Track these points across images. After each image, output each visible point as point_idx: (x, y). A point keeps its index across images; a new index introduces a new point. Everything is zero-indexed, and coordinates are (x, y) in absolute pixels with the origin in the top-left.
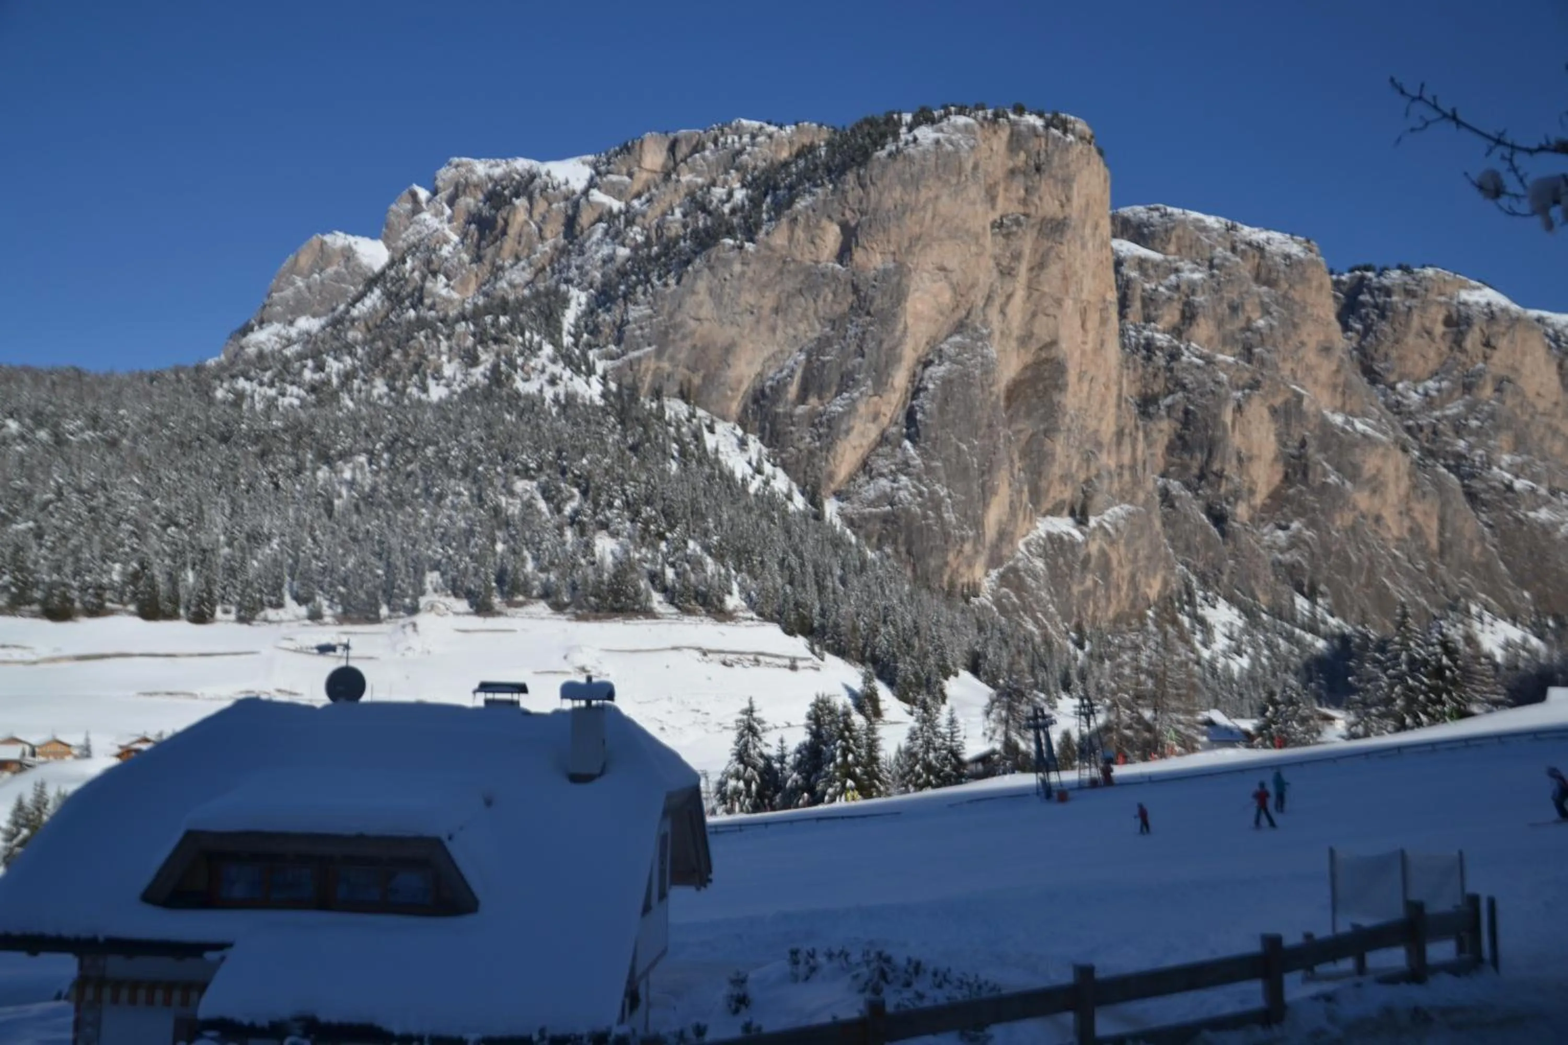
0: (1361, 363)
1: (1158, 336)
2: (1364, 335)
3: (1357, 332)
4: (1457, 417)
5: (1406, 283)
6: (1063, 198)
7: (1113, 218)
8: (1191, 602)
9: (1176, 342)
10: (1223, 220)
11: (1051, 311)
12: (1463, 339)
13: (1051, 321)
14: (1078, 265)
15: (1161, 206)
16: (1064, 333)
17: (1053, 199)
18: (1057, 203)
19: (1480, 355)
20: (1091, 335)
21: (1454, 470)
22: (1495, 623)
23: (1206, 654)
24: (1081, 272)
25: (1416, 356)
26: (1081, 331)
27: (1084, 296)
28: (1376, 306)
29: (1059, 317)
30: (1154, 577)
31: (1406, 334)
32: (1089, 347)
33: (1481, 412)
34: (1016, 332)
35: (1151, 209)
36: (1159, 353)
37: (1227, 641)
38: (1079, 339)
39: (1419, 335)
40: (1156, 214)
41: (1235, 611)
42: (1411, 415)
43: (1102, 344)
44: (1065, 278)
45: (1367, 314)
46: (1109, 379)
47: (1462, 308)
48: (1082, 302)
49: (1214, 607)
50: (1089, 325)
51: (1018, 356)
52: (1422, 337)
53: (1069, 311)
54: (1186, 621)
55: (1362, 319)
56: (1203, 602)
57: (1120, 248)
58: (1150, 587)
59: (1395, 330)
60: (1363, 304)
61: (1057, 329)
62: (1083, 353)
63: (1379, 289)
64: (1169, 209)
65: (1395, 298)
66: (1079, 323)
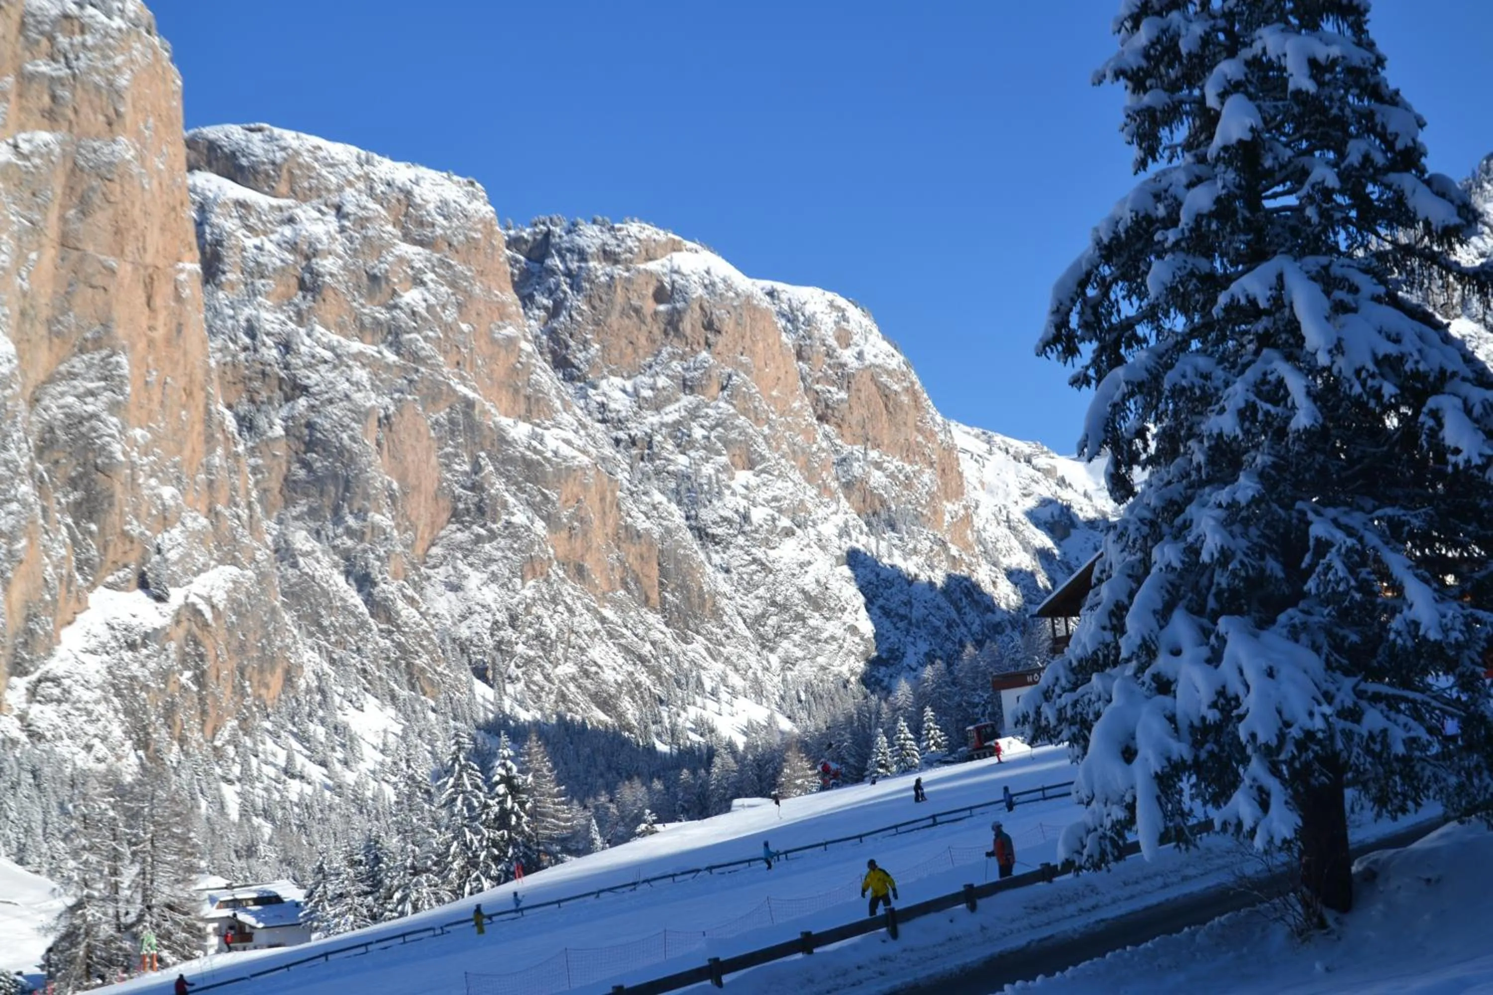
0: (553, 352)
1: (264, 315)
2: (554, 313)
3: (546, 308)
4: (676, 426)
5: (605, 244)
6: (111, 112)
7: (191, 144)
8: (325, 702)
9: (292, 326)
10: (354, 150)
11: (98, 280)
12: (681, 320)
13: (100, 296)
14: (136, 212)
15: (265, 125)
16: (120, 313)
17: (95, 113)
18: (101, 118)
19: (702, 342)
20: (162, 316)
21: (677, 496)
22: (735, 702)
23: (350, 778)
24: (142, 223)
25: (623, 343)
26: (146, 310)
27: (149, 259)
28: (569, 273)
29: (112, 290)
30: (273, 671)
31: (608, 314)
32: (160, 333)
33: (707, 416)
34: (45, 312)
35: (251, 130)
36: (269, 341)
37: (380, 757)
38: (144, 322)
39: (623, 313)
40: (257, 137)
41: (391, 711)
42: (620, 423)
43: (180, 328)
44: (118, 232)
45: (558, 285)
46: (191, 381)
47: (676, 277)
48: (146, 267)
49: (361, 709)
50: (158, 302)
51: (50, 349)
52: (629, 317)
53: (127, 281)
54: (319, 732)
55: (551, 293)
56: (346, 704)
57: (207, 186)
58: (267, 686)
59: (594, 308)
60: (552, 272)
61: (108, 304)
62: (151, 343)
63: (569, 250)
64: (277, 131)
65: (592, 264)
66: (143, 299)
